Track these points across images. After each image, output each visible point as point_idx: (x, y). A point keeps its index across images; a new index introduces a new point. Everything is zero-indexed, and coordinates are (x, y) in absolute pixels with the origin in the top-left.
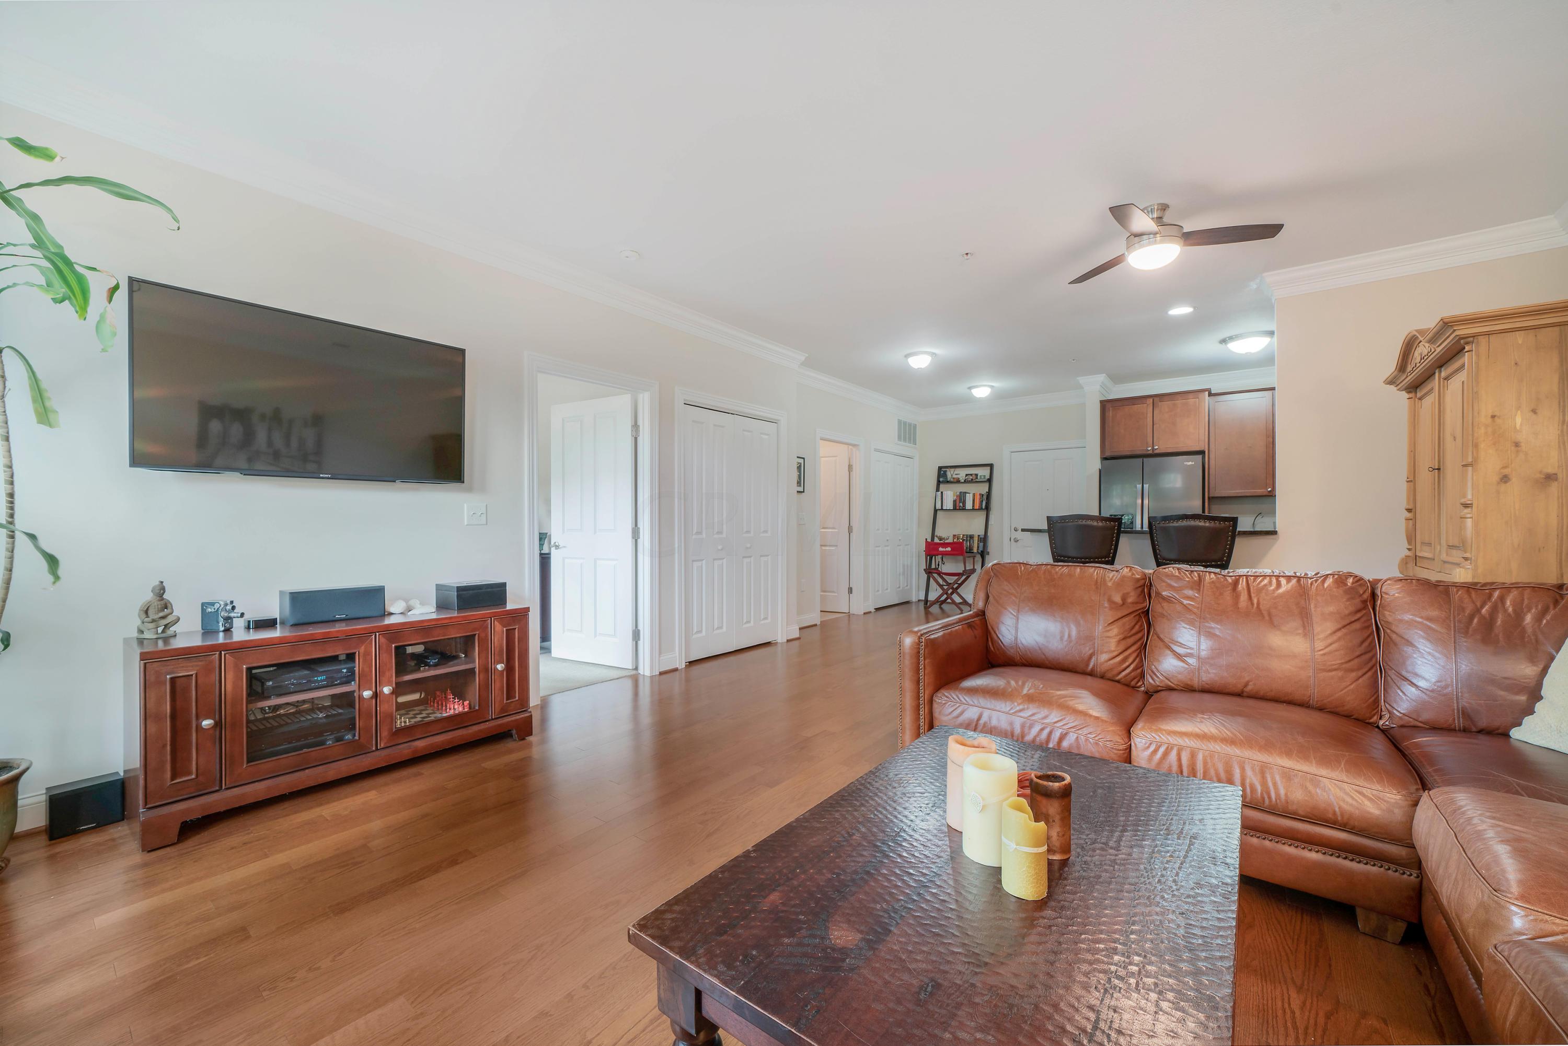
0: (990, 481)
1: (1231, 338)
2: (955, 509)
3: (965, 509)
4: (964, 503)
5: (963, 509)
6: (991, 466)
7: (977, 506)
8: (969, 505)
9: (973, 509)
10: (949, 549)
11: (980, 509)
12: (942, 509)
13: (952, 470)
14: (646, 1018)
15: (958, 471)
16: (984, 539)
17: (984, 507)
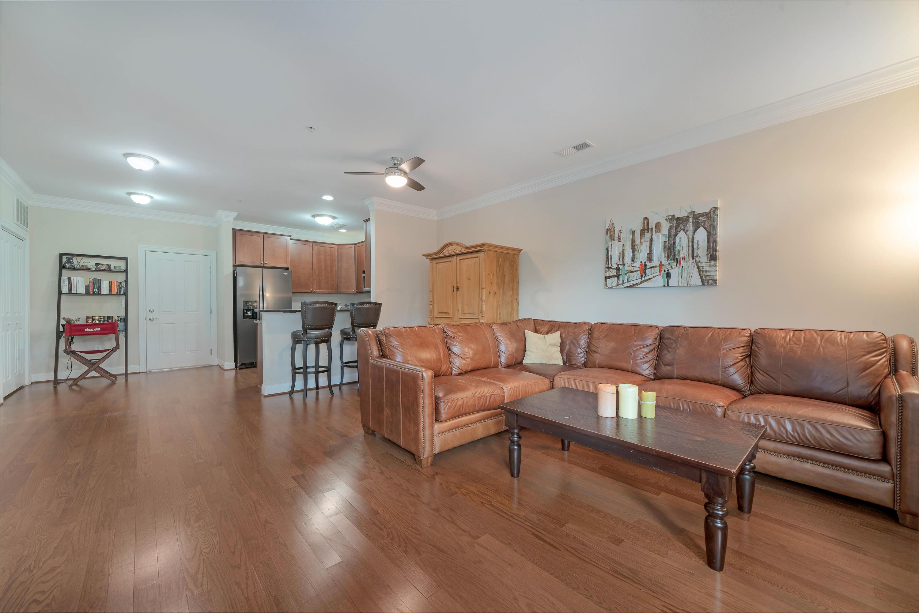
0: (126, 271)
1: (319, 215)
2: (87, 293)
3: (100, 294)
4: (99, 288)
5: (98, 294)
6: (126, 259)
7: (114, 291)
8: (105, 290)
9: (110, 294)
10: (99, 329)
11: (119, 294)
12: (70, 293)
13: (79, 259)
14: (634, 585)
15: (85, 260)
16: (125, 320)
17: (122, 293)
